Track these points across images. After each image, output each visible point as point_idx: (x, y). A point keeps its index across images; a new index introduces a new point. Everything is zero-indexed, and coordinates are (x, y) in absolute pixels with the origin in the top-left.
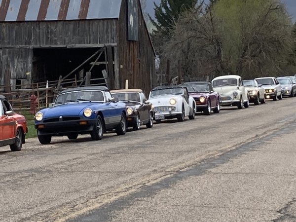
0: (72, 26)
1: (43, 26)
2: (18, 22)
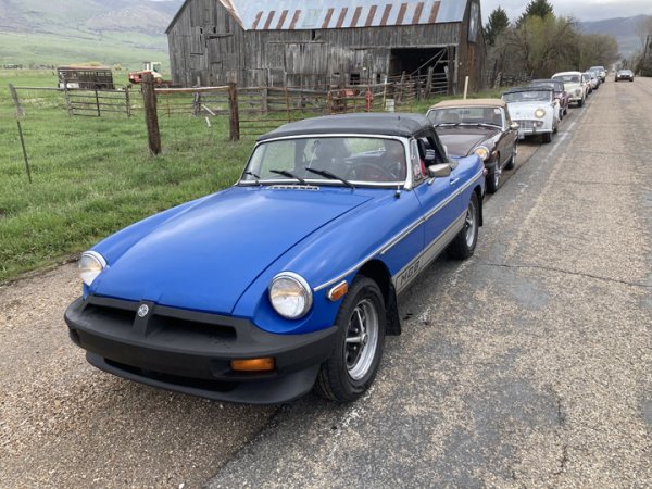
0: (422, 29)
1: (400, 30)
2: (381, 27)
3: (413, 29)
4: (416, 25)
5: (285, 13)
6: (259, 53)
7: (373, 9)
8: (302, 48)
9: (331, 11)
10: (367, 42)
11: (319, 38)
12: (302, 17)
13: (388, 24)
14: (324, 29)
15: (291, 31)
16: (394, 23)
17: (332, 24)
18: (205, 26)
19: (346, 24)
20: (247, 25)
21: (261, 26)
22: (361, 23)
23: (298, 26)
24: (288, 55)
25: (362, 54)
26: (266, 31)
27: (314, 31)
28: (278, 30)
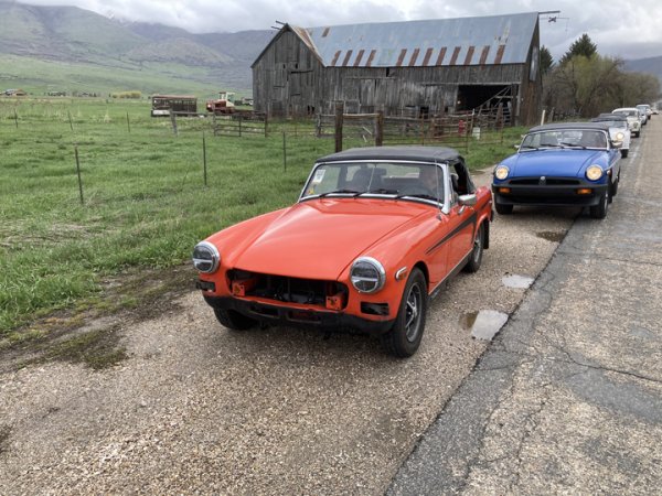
2: (451, 66)
3: (480, 68)
4: (483, 65)
5: (362, 52)
6: (336, 87)
7: (443, 51)
8: (377, 83)
9: (404, 52)
10: (437, 79)
11: (393, 74)
12: (377, 56)
13: (457, 63)
14: (398, 68)
15: (368, 68)
16: (462, 63)
17: (406, 63)
18: (287, 62)
19: (419, 63)
20: (327, 62)
21: (339, 63)
22: (432, 62)
23: (373, 64)
24: (363, 89)
25: (432, 90)
26: (344, 68)
27: (388, 69)
28: (356, 67)
